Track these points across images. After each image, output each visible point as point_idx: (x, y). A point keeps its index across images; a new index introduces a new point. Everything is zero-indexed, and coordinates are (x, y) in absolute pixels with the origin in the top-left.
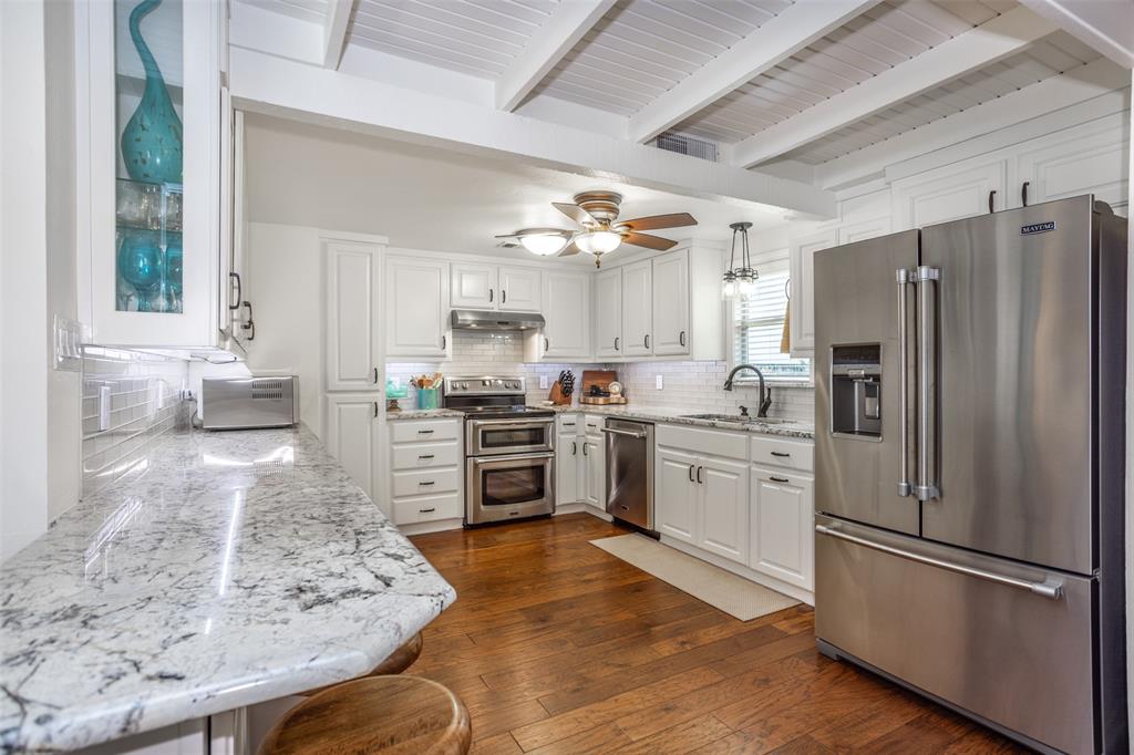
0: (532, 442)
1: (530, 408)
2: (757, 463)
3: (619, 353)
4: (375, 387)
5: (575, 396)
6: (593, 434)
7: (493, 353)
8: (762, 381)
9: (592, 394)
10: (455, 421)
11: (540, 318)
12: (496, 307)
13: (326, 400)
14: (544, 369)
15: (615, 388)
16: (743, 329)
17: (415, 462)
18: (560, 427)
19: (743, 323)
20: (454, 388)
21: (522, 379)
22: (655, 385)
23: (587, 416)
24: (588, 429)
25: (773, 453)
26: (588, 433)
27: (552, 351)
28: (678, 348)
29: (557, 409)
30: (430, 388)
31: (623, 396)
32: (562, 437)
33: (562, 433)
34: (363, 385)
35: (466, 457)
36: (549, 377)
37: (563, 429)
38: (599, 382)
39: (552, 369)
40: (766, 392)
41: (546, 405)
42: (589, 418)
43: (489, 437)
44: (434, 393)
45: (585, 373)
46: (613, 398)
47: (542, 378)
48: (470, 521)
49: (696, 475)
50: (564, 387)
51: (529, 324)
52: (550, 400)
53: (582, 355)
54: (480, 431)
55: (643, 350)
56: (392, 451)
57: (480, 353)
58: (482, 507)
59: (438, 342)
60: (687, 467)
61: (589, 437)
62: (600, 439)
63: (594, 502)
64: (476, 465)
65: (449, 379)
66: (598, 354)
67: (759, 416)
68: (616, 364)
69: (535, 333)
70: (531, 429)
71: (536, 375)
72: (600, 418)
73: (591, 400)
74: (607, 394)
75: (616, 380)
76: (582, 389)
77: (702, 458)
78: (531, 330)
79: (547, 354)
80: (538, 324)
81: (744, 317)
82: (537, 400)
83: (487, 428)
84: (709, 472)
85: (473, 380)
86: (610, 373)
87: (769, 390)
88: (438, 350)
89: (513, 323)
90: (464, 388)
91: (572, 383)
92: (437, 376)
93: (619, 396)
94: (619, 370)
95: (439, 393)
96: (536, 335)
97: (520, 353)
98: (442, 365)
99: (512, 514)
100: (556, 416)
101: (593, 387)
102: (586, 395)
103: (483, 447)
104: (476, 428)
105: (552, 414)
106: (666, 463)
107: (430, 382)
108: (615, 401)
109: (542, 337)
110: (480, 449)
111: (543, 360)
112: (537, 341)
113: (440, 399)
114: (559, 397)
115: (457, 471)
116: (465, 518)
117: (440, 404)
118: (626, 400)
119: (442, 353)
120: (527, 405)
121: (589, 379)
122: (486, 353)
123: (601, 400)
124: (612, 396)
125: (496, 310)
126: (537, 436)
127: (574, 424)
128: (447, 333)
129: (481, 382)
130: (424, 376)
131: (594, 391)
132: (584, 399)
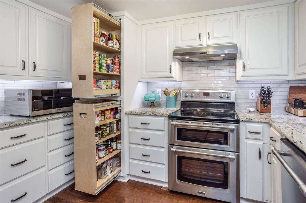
5: (275, 106)
9: (294, 106)
10: (163, 119)
12: (204, 43)
14: (252, 85)
17: (139, 141)
20: (185, 97)
23: (271, 128)
24: (271, 141)
27: (248, 72)
32: (248, 141)
36: (256, 92)
37: (249, 135)
45: (291, 88)
47: (251, 91)
54: (176, 128)
58: (177, 181)
73: (292, 110)
76: (288, 101)
79: (245, 73)
101: (296, 100)
103: (178, 139)
109: (241, 61)
110: (176, 140)
119: (170, 75)
121: (293, 93)
127: (260, 133)
128: (173, 64)
129: (203, 93)
130: (167, 89)
131: (297, 104)
132: (288, 109)
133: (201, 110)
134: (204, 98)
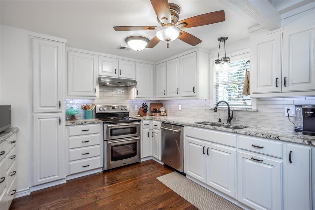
0: (131, 133)
1: (131, 118)
2: (240, 149)
3: (165, 96)
4: (60, 110)
5: (148, 113)
6: (156, 129)
7: (117, 96)
8: (229, 108)
9: (154, 112)
10: (99, 125)
11: (135, 82)
12: (117, 76)
13: (33, 117)
14: (136, 102)
15: (162, 109)
16: (217, 86)
17: (80, 144)
18: (143, 126)
19: (217, 83)
20: (100, 110)
21: (128, 106)
22: (178, 109)
23: (153, 121)
24: (154, 127)
25: (253, 146)
26: (154, 128)
27: (139, 95)
28: (192, 94)
29: (141, 118)
30: (90, 110)
31: (165, 113)
32: (144, 130)
33: (144, 128)
34: (54, 109)
35: (104, 141)
36: (138, 106)
37: (144, 127)
38: (156, 107)
39: (139, 102)
40: (231, 112)
41: (137, 117)
42: (154, 122)
43: (114, 132)
44: (91, 112)
45: (151, 104)
46: (162, 113)
47: (135, 106)
48: (105, 169)
49: (206, 151)
50: (144, 110)
51: (131, 84)
52: (138, 114)
53: (150, 96)
54: (110, 129)
55: (176, 95)
56: (69, 140)
57: (111, 95)
58: (111, 162)
59: (93, 90)
60: (202, 147)
61: (154, 130)
62: (159, 131)
63: (156, 156)
64: (108, 144)
65: (98, 106)
66: (156, 97)
67: (228, 123)
68: (162, 100)
69: (132, 88)
70: (131, 128)
71: (133, 105)
72: (159, 122)
73: (154, 114)
74: (159, 112)
75: (163, 106)
76: (150, 110)
77: (209, 143)
78: (131, 86)
79: (138, 96)
80: (134, 84)
81: (217, 81)
82: (133, 115)
83: (113, 128)
84: (213, 150)
85: (108, 107)
86: (160, 104)
87: (233, 111)
88: (92, 94)
89: (124, 83)
90: (105, 110)
91: (147, 108)
92: (93, 105)
93: (164, 113)
94: (164, 103)
95: (94, 112)
96: (133, 89)
97: (127, 96)
98: (95, 100)
99: (123, 164)
100: (142, 121)
101: (154, 109)
102: (152, 112)
104: (108, 128)
105: (140, 121)
106: (190, 144)
107: (89, 108)
108: (163, 115)
109: (136, 89)
110: (110, 137)
111: (136, 99)
112: (134, 91)
113: (94, 114)
114: (142, 113)
115: (100, 147)
116: (104, 167)
117: (94, 117)
118: (167, 114)
119: (94, 95)
120: (130, 116)
121: (152, 106)
122: (114, 96)
123: (158, 114)
124: (161, 113)
125: (117, 78)
126: (134, 130)
127: (148, 125)
128: (97, 86)
129: (111, 107)
130: (87, 105)
131: (155, 111)
132: (151, 114)
133: (114, 118)
134: (113, 110)
